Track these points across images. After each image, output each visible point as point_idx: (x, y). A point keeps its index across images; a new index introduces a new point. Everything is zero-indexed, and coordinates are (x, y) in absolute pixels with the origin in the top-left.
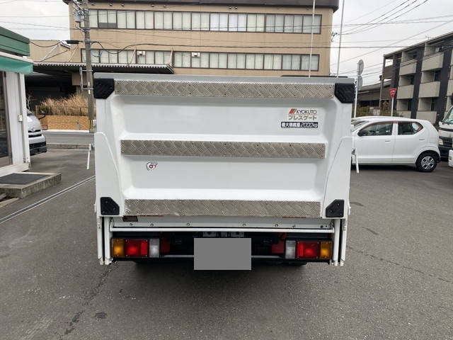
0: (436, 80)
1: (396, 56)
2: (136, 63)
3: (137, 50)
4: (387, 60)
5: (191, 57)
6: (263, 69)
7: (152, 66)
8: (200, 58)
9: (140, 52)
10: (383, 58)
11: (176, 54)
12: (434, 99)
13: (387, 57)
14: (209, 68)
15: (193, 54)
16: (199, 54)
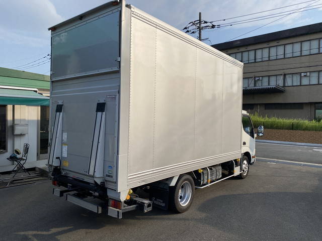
2: (255, 86)
3: (255, 77)
5: (301, 77)
7: (267, 87)
8: (310, 76)
9: (258, 78)
11: (287, 76)
14: (319, 84)
15: (303, 74)
16: (308, 73)
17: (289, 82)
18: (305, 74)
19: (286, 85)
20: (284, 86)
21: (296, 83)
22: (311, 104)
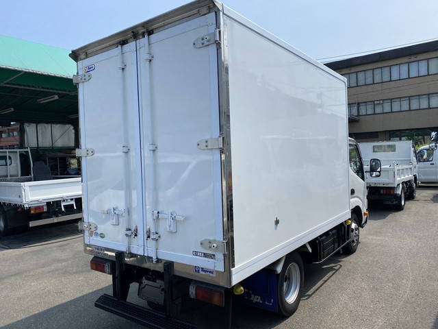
5: (374, 105)
8: (383, 104)
11: (360, 105)
14: (392, 112)
15: (376, 102)
16: (381, 102)
17: (363, 111)
18: (378, 102)
19: (361, 114)
20: (358, 115)
21: (370, 111)
22: (385, 132)
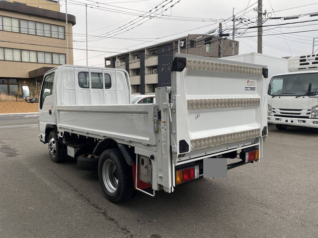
0: (137, 75)
1: (113, 59)
4: (107, 61)
6: (21, 61)
10: (104, 60)
12: (137, 86)
13: (107, 59)
